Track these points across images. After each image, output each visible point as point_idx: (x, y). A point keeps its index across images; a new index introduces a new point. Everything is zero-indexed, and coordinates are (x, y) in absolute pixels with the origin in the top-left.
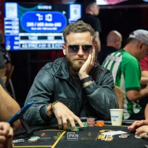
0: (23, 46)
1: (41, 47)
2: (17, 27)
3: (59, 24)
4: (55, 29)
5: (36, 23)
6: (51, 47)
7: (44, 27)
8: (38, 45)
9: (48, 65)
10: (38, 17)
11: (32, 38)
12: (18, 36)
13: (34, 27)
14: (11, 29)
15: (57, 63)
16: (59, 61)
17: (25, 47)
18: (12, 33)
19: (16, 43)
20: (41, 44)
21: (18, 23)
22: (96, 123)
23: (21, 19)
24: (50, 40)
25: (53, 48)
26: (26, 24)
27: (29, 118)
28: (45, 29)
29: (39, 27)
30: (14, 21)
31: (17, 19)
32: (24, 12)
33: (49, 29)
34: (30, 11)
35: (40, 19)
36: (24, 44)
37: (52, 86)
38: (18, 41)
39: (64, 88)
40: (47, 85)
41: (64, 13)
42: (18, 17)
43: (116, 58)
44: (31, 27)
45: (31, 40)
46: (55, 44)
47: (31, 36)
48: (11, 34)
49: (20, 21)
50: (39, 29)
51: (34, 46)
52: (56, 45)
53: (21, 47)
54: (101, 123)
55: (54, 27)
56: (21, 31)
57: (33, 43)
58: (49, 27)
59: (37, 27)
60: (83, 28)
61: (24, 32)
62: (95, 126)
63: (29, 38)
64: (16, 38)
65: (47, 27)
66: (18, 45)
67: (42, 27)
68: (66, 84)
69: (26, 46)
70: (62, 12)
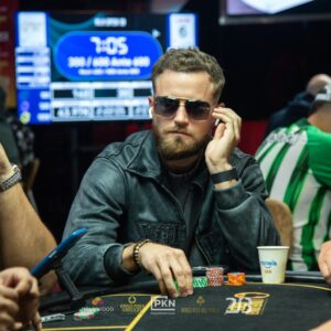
0: (60, 113)
1: (102, 115)
2: (46, 70)
3: (144, 61)
4: (135, 72)
5: (90, 59)
6: (127, 113)
7: (110, 67)
8: (96, 109)
9: (111, 149)
10: (94, 45)
11: (81, 94)
12: (47, 90)
13: (85, 68)
14: (31, 74)
15: (134, 142)
16: (138, 138)
17: (64, 116)
18: (34, 82)
19: (43, 106)
20: (103, 108)
21: (47, 60)
22: (226, 279)
23: (56, 50)
24: (123, 99)
25: (131, 116)
26: (67, 62)
27: (77, 268)
28: (111, 72)
29: (98, 68)
30: (38, 54)
31: (47, 50)
32: (62, 33)
33: (121, 72)
34: (75, 31)
35: (98, 50)
36: (63, 109)
37: (123, 193)
38: (48, 101)
39: (150, 198)
40: (111, 191)
41: (156, 34)
42: (48, 45)
43: (290, 138)
44: (79, 68)
45: (79, 99)
46: (135, 108)
47: (79, 90)
48: (33, 86)
49: (52, 56)
50: (98, 72)
51: (85, 112)
52: (138, 111)
53: (56, 115)
54: (237, 278)
55: (132, 67)
56: (55, 77)
57: (84, 105)
58: (122, 68)
59: (92, 67)
60: (191, 63)
61: (63, 80)
62: (224, 285)
63: (75, 93)
64: (44, 95)
65: (116, 68)
66: (47, 111)
67: (104, 68)
68: (154, 190)
69: (67, 112)
70: (151, 32)
